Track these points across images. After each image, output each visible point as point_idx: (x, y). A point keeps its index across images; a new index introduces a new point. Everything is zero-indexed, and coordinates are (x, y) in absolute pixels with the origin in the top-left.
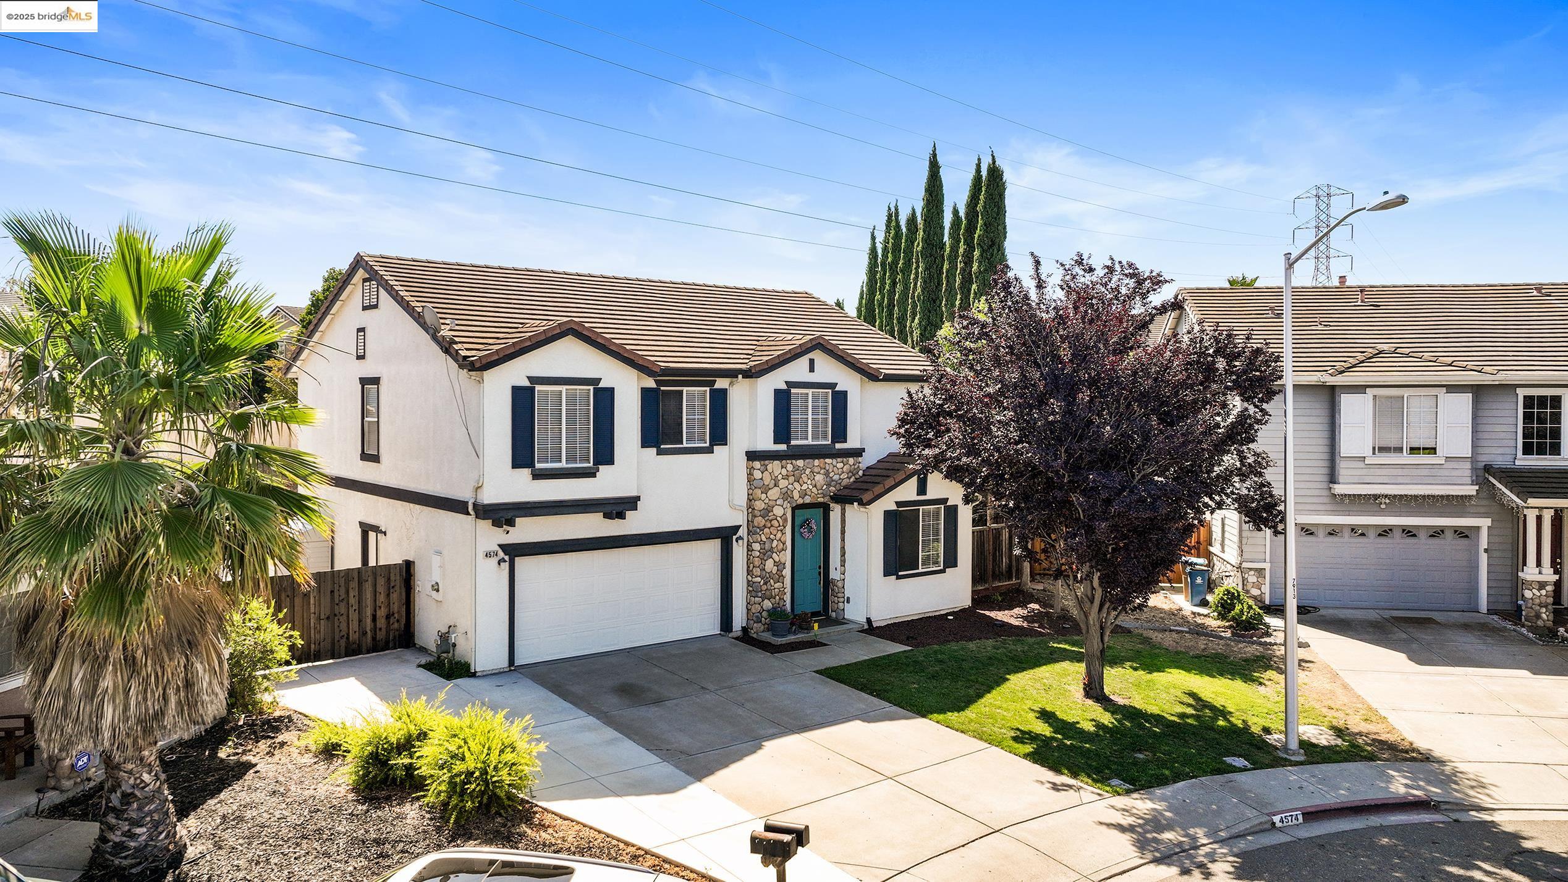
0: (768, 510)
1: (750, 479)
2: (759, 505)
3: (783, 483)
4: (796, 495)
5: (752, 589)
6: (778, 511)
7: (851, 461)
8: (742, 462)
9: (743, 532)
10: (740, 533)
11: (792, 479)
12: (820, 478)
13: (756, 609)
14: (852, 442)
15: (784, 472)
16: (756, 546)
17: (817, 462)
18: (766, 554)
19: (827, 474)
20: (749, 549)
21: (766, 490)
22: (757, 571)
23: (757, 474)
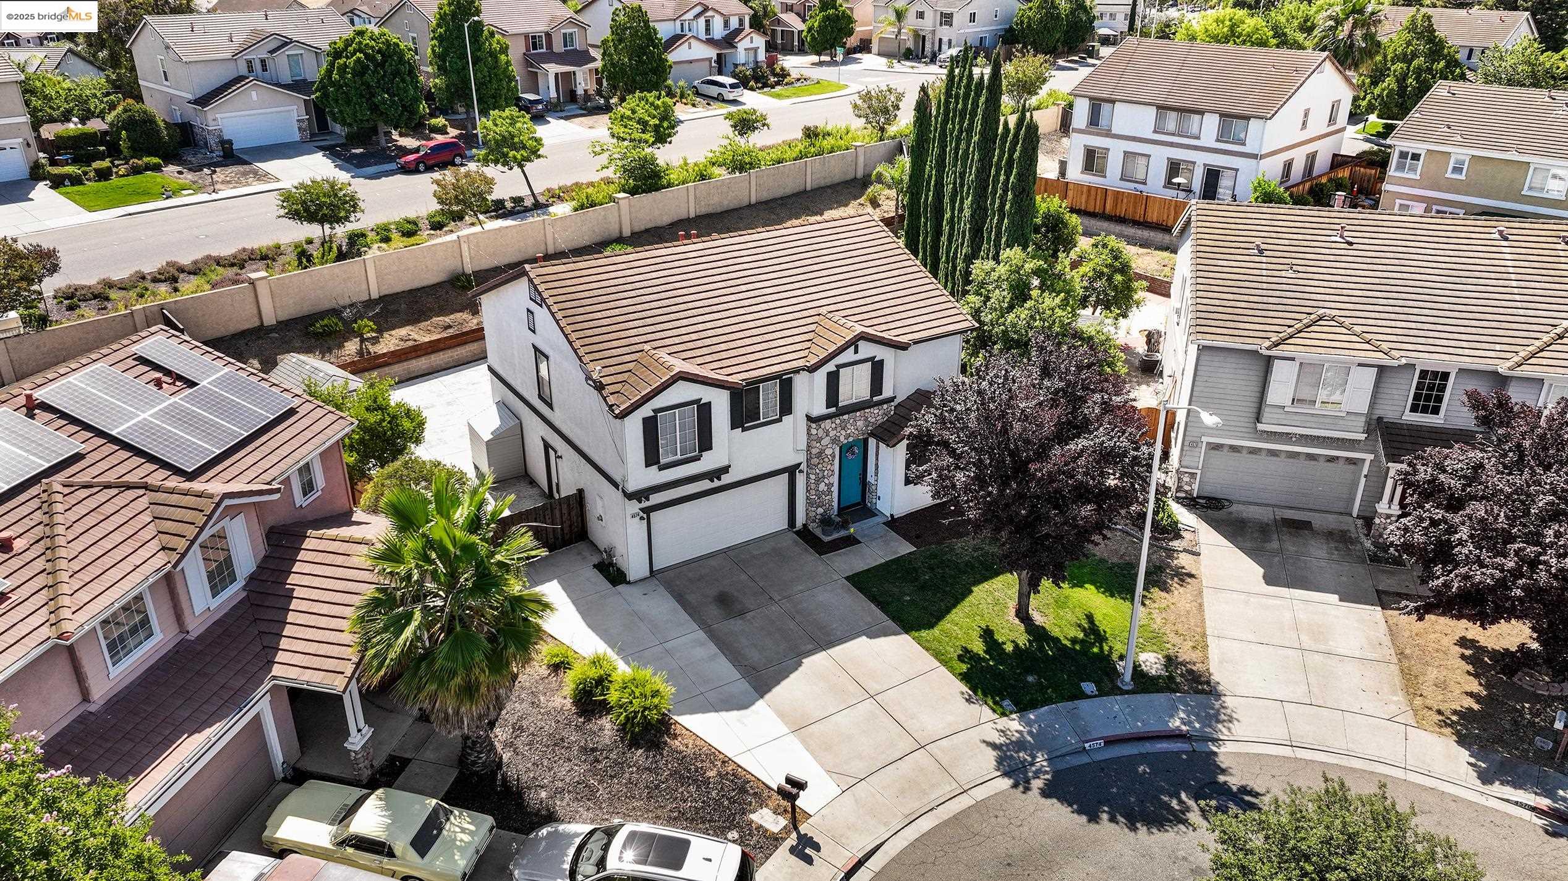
0: (820, 453)
1: (809, 434)
2: (814, 451)
3: (832, 433)
4: (842, 439)
5: (809, 502)
6: (829, 452)
7: (885, 406)
8: (803, 423)
9: (803, 467)
10: (801, 467)
11: (839, 429)
12: (860, 424)
13: (812, 514)
14: (887, 393)
15: (834, 425)
16: (813, 477)
17: (858, 414)
18: (818, 481)
19: (866, 419)
20: (808, 477)
21: (819, 440)
22: (813, 492)
23: (814, 432)
